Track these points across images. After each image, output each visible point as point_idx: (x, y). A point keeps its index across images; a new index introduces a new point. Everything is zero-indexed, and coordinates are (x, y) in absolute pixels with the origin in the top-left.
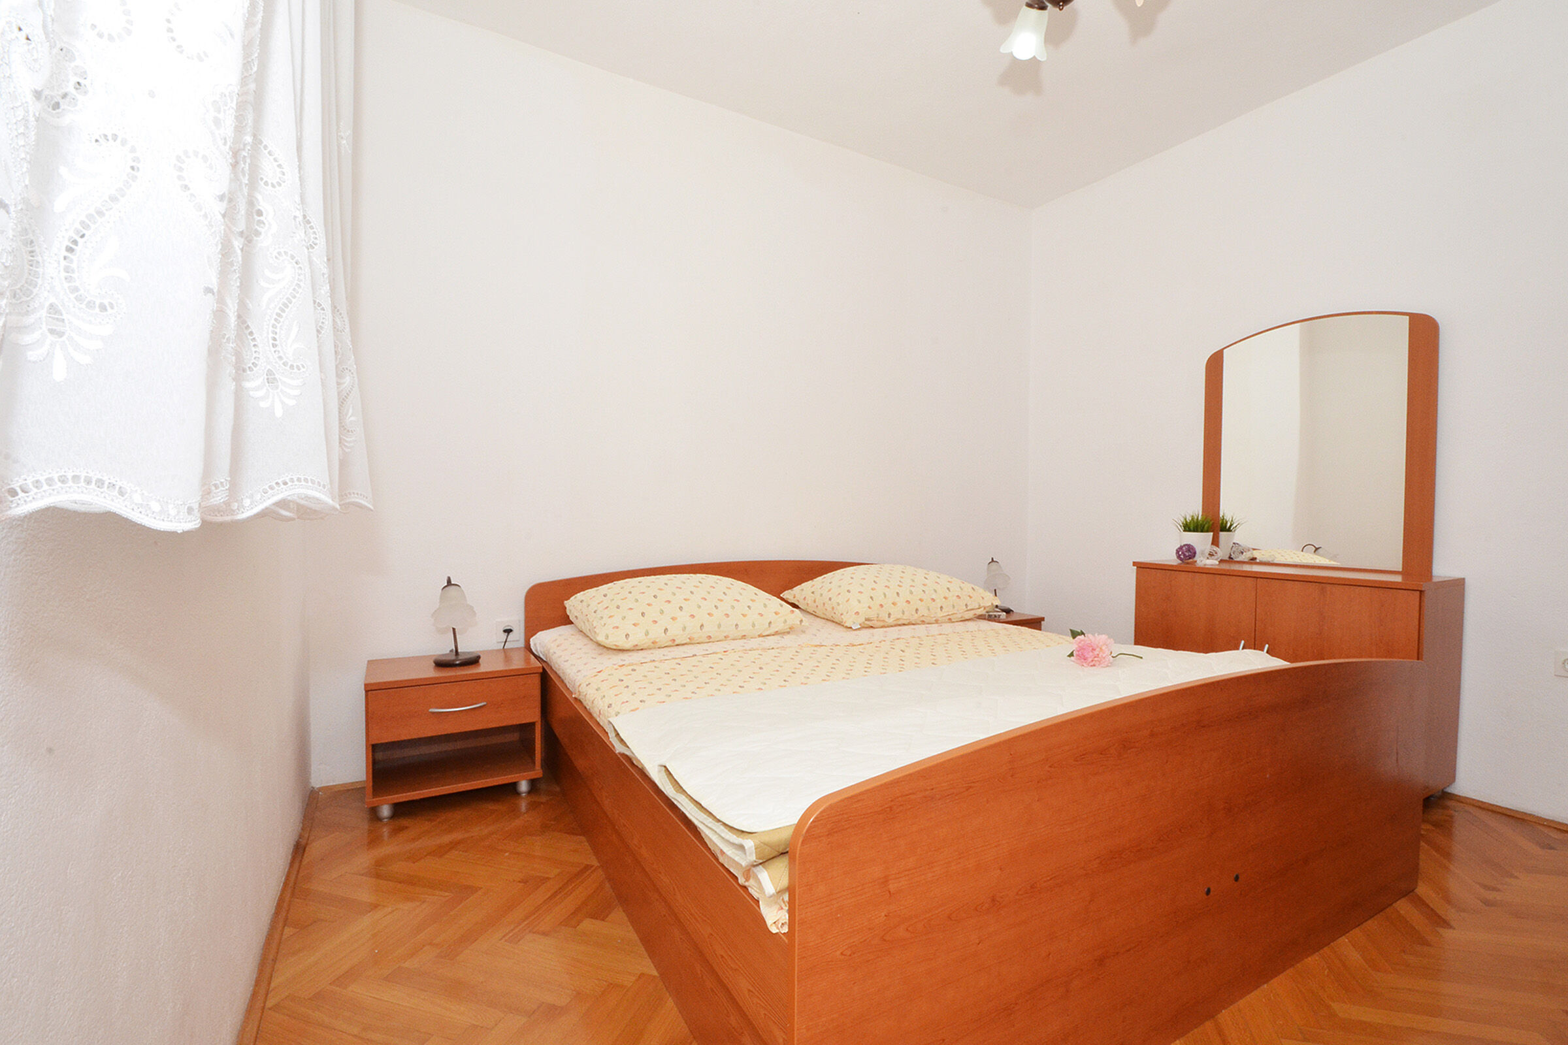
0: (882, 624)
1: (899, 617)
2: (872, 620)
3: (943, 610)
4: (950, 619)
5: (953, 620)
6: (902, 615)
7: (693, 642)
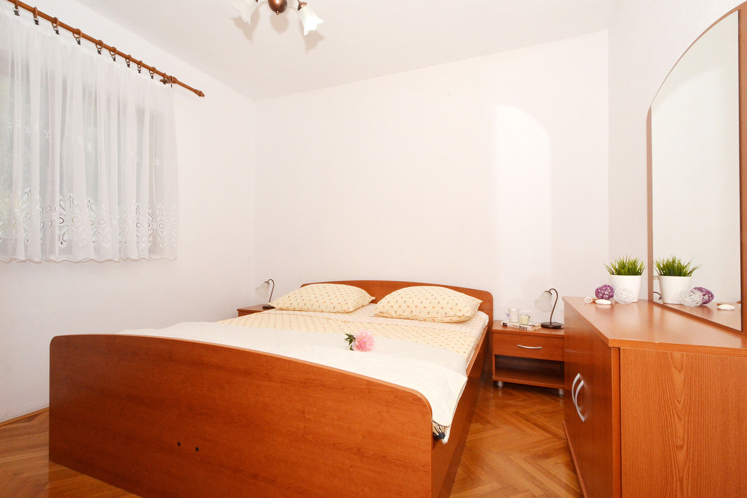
0: (390, 316)
1: (400, 314)
2: (383, 313)
3: (429, 314)
4: (433, 320)
5: (436, 321)
6: (403, 313)
7: (295, 310)
